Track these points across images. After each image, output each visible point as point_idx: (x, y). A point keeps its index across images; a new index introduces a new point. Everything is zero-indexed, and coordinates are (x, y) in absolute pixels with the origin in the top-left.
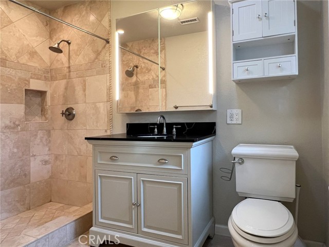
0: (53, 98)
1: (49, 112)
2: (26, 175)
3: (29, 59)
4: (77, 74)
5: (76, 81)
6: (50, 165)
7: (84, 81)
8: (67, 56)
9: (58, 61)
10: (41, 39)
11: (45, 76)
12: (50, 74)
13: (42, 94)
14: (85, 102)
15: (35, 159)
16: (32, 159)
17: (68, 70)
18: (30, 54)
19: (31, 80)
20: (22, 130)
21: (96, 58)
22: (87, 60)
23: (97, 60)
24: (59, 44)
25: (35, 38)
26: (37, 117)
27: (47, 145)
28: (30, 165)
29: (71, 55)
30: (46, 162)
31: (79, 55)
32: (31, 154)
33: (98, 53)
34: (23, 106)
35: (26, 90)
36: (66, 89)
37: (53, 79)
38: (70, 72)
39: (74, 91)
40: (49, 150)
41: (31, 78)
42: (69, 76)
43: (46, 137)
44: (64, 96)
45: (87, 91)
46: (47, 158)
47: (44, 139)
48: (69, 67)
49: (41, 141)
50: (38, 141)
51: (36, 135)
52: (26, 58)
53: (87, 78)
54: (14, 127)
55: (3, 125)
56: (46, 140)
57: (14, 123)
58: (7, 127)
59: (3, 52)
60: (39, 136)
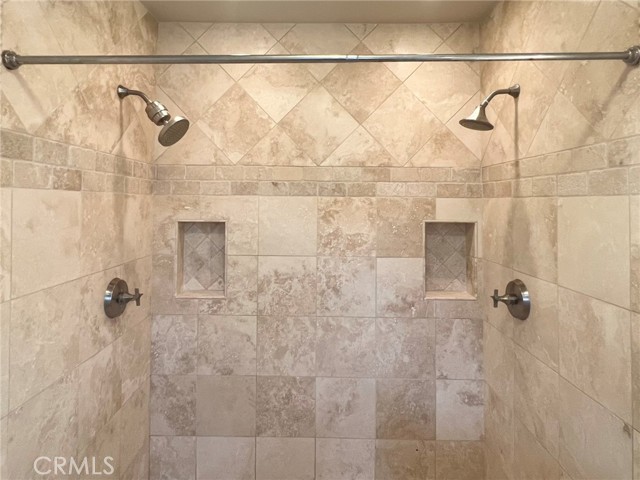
0: (487, 242)
1: (480, 273)
2: (428, 418)
3: (434, 153)
4: (534, 185)
5: (533, 206)
6: (481, 408)
7: (553, 209)
8: (513, 132)
9: (495, 145)
10: (461, 98)
11: (469, 188)
12: (478, 181)
13: (467, 228)
14: (555, 281)
15: (446, 386)
16: (439, 383)
17: (514, 172)
18: (436, 141)
19: (438, 200)
20: (421, 315)
21: (590, 131)
22: (561, 137)
23: (591, 140)
25: (445, 102)
26: (457, 283)
27: (473, 357)
28: (435, 397)
29: (520, 126)
30: (471, 399)
31: (538, 127)
32: (438, 374)
33: (596, 113)
34: (422, 261)
35: (427, 223)
37: (487, 192)
38: (518, 176)
40: (480, 369)
41: (440, 195)
42: (517, 189)
43: (471, 336)
45: (559, 245)
46: (474, 389)
47: (467, 342)
48: (517, 164)
49: (461, 345)
50: (452, 343)
51: (449, 330)
52: (429, 151)
53: (560, 201)
54: (403, 308)
55: (384, 302)
56: (472, 343)
57: (404, 300)
58: (391, 307)
59: (384, 151)
60: (454, 333)
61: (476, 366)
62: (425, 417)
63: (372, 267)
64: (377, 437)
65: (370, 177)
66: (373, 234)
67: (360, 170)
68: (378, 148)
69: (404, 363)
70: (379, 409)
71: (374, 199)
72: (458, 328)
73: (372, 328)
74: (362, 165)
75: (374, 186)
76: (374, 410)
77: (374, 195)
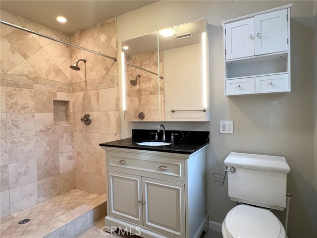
0: (74, 107)
1: (72, 117)
2: (57, 168)
3: (56, 76)
4: (92, 87)
5: (92, 93)
6: (74, 160)
7: (98, 93)
8: (84, 72)
9: (77, 76)
10: (64, 59)
11: (68, 89)
12: (71, 87)
13: (66, 103)
14: (99, 111)
15: (63, 155)
16: (60, 155)
17: (85, 84)
18: (56, 71)
19: (58, 93)
20: (53, 133)
21: (107, 74)
22: (100, 75)
23: (107, 76)
24: (77, 63)
25: (59, 59)
26: (63, 122)
27: (71, 144)
28: (59, 160)
29: (87, 71)
30: (70, 158)
31: (93, 72)
32: (60, 152)
33: (108, 70)
34: (52, 114)
35: (54, 101)
36: (84, 99)
37: (74, 91)
38: (86, 85)
39: (90, 101)
40: (73, 148)
41: (58, 91)
42: (86, 88)
43: (70, 138)
44: (82, 105)
45: (100, 101)
46: (71, 154)
47: (69, 140)
48: (86, 82)
49: (67, 141)
50: (64, 141)
51: (63, 136)
52: (54, 75)
53: (100, 90)
54: (46, 131)
55: (39, 130)
56: (70, 140)
57: (46, 128)
58: (41, 131)
59: (36, 72)
60: (65, 138)
61: (71, 147)
62: (56, 168)
63: (33, 116)
64: (38, 180)
65: (30, 81)
66: (33, 103)
67: (26, 78)
68: (34, 70)
69: (48, 151)
70: (38, 170)
71: (32, 90)
72: (66, 135)
73: (34, 140)
74: (27, 76)
75: (32, 85)
76: (36, 171)
77: (33, 88)
